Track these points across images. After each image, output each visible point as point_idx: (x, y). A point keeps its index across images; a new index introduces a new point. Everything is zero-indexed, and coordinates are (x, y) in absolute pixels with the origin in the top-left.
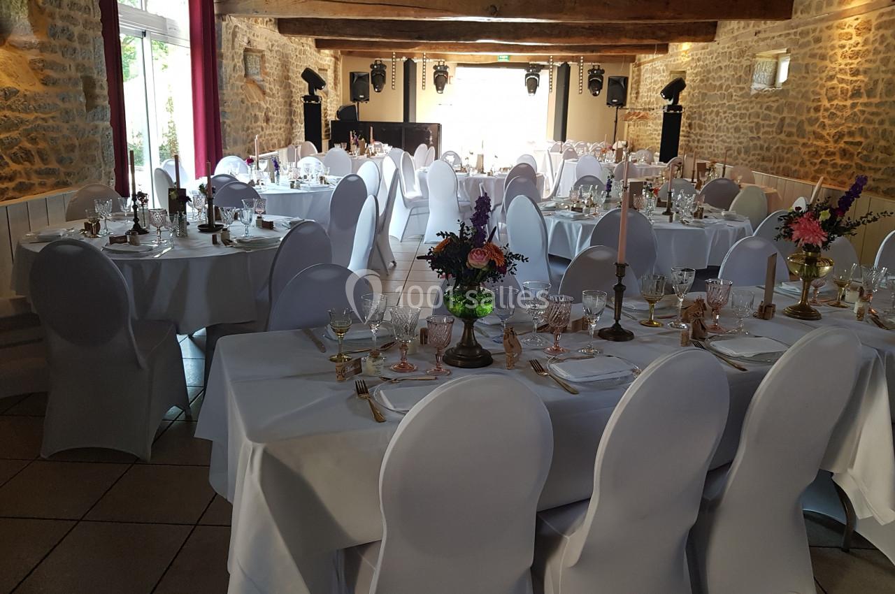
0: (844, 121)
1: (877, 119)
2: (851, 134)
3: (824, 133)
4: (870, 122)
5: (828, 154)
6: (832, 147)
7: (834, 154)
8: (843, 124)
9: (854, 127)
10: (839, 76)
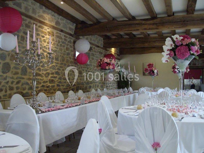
0: (49, 69)
1: (61, 69)
2: (53, 74)
3: (41, 73)
4: (59, 70)
5: (44, 82)
6: (45, 79)
7: (47, 82)
8: (49, 70)
9: (54, 71)
10: (43, 48)
